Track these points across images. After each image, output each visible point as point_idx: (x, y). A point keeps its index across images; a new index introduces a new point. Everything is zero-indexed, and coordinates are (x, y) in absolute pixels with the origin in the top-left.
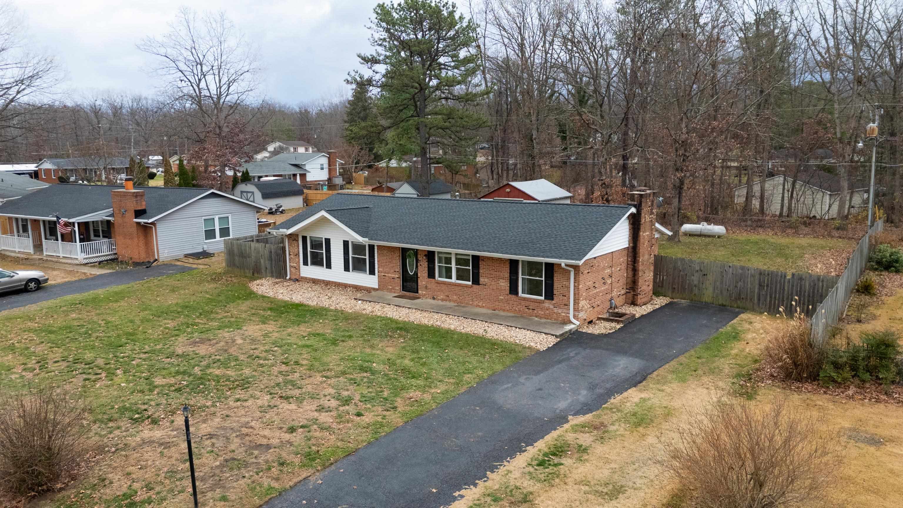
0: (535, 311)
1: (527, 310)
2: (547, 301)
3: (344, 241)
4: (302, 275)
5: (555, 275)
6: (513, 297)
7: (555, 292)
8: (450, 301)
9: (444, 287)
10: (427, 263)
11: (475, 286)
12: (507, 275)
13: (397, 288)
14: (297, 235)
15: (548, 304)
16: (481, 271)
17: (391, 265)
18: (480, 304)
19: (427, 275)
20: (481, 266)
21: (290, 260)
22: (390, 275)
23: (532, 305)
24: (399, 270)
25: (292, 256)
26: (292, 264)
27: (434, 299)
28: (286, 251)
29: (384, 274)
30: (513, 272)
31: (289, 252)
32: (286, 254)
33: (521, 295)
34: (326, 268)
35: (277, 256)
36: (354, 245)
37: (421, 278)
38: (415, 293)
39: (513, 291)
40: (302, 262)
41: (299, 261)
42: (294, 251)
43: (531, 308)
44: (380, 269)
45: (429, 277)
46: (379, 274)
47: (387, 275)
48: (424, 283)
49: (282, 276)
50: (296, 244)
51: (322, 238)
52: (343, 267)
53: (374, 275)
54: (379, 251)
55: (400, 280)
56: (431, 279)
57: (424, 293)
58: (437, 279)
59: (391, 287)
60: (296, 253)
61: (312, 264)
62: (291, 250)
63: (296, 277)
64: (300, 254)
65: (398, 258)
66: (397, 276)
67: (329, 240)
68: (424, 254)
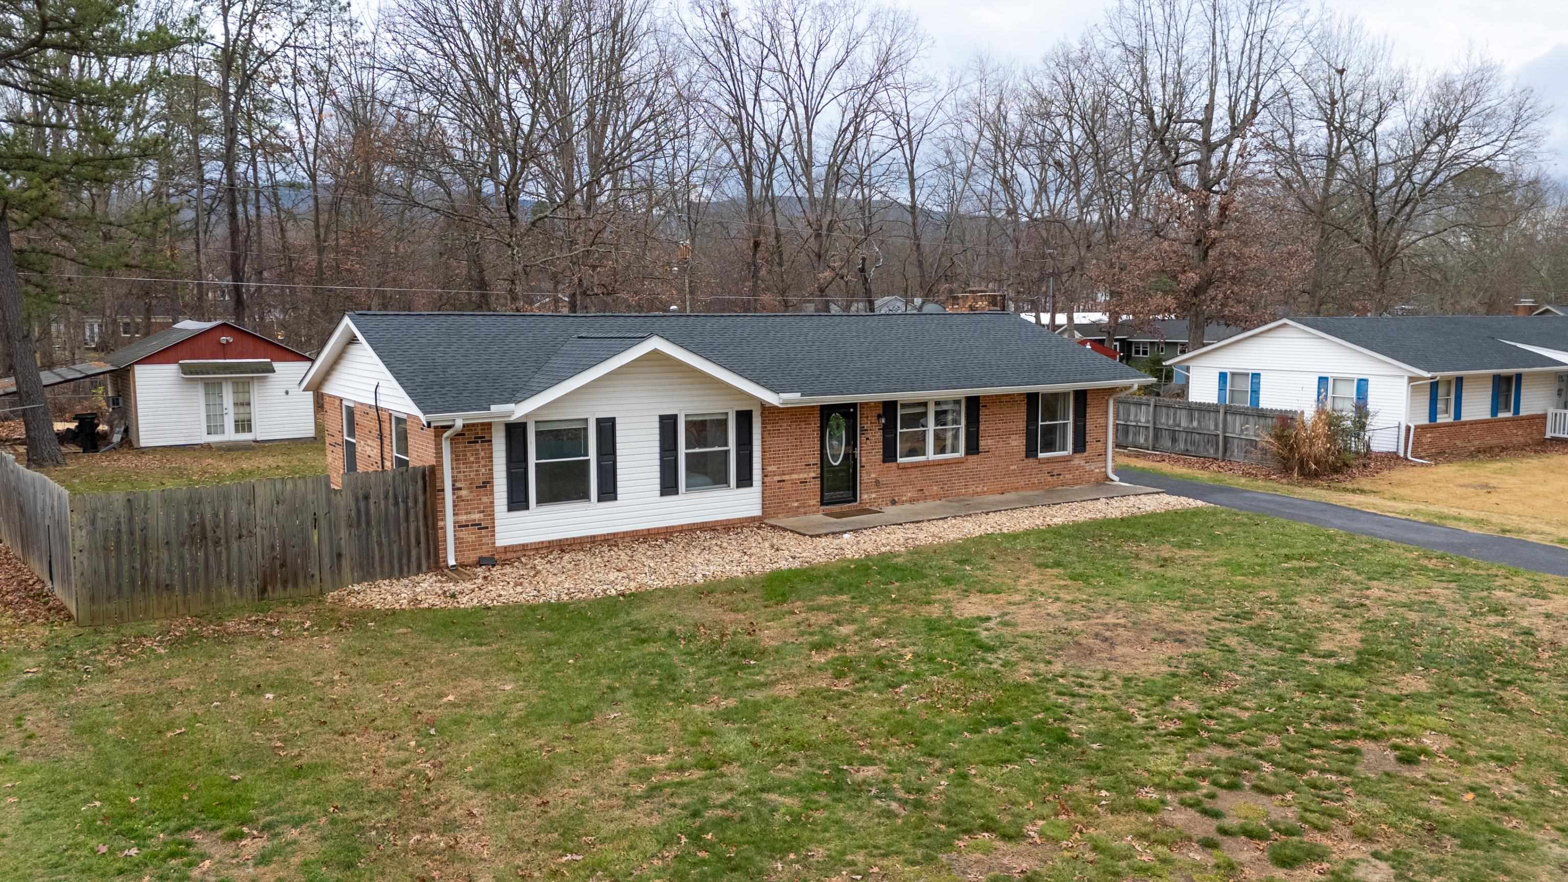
0: (1061, 477)
1: (1050, 479)
2: (1077, 455)
3: (662, 418)
5: (1088, 410)
6: (1031, 461)
7: (1088, 438)
8: (925, 498)
9: (915, 473)
10: (880, 433)
11: (972, 458)
12: (1022, 425)
13: (812, 502)
14: (488, 427)
15: (1078, 460)
16: (982, 428)
17: (800, 452)
18: (979, 490)
19: (879, 456)
20: (982, 418)
21: (454, 506)
22: (795, 476)
23: (1057, 468)
24: (817, 460)
25: (464, 493)
26: (463, 518)
27: (894, 503)
28: (443, 482)
29: (779, 478)
30: (1032, 418)
31: (454, 481)
32: (443, 490)
33: (1041, 455)
34: (599, 500)
35: (396, 504)
36: (688, 423)
37: (868, 467)
38: (849, 502)
39: (1031, 452)
40: (505, 501)
41: (492, 503)
42: (472, 475)
43: (1055, 473)
44: (770, 468)
45: (884, 461)
46: (767, 479)
47: (786, 477)
48: (873, 476)
49: (414, 565)
50: (482, 454)
51: (586, 420)
52: (658, 487)
53: (751, 485)
54: (769, 427)
55: (818, 482)
56: (890, 464)
57: (874, 496)
58: (900, 460)
59: (796, 504)
60: (482, 478)
61: (541, 501)
62: (461, 476)
63: (479, 554)
64: (496, 482)
65: (817, 434)
66: (813, 475)
67: (612, 421)
68: (875, 413)
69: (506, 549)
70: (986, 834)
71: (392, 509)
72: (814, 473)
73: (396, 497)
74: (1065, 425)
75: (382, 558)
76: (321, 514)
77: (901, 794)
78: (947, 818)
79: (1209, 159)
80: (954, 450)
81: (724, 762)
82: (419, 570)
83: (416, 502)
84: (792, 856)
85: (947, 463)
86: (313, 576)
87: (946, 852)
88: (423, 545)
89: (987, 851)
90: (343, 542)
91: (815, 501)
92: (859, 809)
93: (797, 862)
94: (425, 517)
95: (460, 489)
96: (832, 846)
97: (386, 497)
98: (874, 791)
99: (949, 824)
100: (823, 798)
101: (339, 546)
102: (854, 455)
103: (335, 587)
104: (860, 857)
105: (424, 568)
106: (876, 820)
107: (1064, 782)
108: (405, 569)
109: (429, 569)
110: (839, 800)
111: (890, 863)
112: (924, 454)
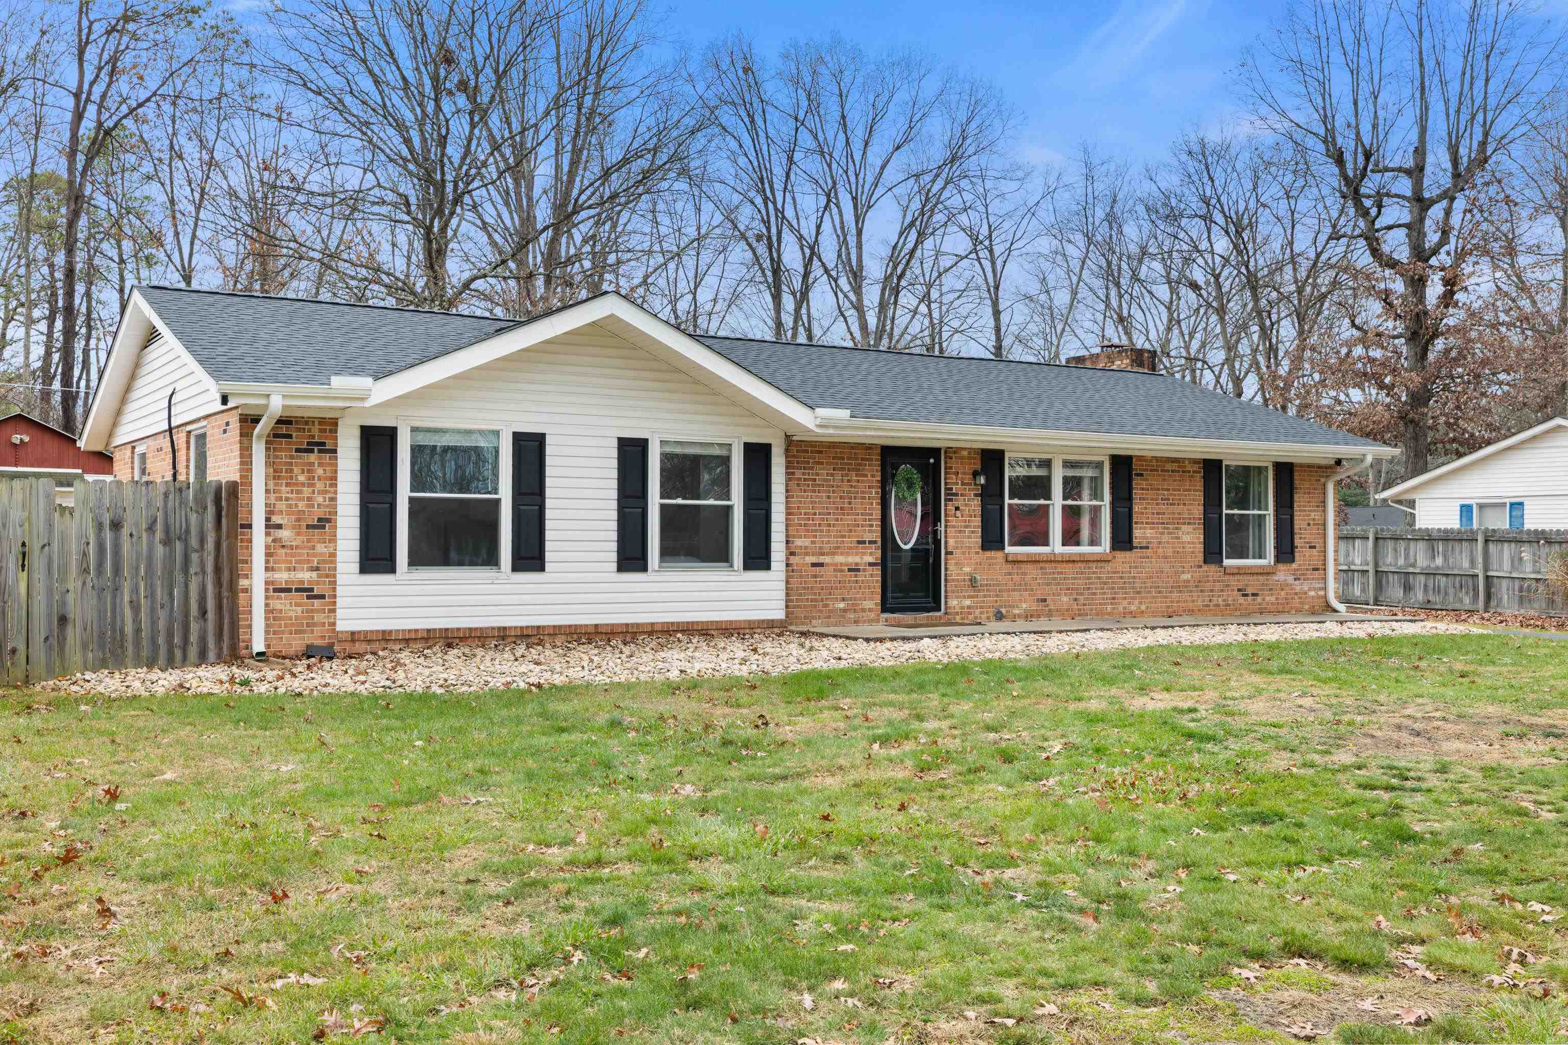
0: (1259, 599)
1: (1241, 600)
2: (1281, 567)
3: (624, 444)
4: (341, 626)
5: (1296, 497)
6: (1212, 568)
7: (1298, 542)
8: (1050, 614)
9: (1032, 571)
10: (977, 502)
11: (1121, 555)
12: (1198, 511)
13: (868, 604)
14: (330, 425)
15: (1283, 574)
16: (1136, 508)
17: (849, 519)
18: (1133, 608)
19: (977, 540)
20: (1136, 493)
21: (268, 555)
22: (840, 559)
23: (1253, 584)
24: (876, 536)
25: (285, 534)
26: (282, 577)
27: (1000, 617)
28: (250, 512)
29: (814, 559)
30: (1212, 502)
31: (270, 513)
32: (250, 526)
33: (1227, 562)
34: (515, 569)
35: (167, 542)
36: (666, 458)
37: (958, 553)
38: (928, 610)
39: (1212, 554)
40: (355, 556)
41: (333, 555)
42: (302, 505)
43: (1249, 591)
44: (799, 542)
45: (984, 548)
46: (793, 560)
47: (826, 559)
48: (967, 569)
49: (193, 652)
50: (320, 471)
51: (497, 433)
52: (614, 556)
53: (768, 567)
54: (798, 474)
55: (878, 571)
56: (992, 554)
57: (968, 602)
58: (1009, 549)
59: (842, 605)
60: (318, 513)
61: (415, 561)
62: (282, 506)
63: (309, 639)
64: (340, 522)
65: (875, 493)
66: (871, 559)
67: (539, 440)
68: (969, 468)
69: (354, 636)
70: (1302, 962)
71: (160, 550)
72: (872, 555)
73: (167, 530)
74: (1261, 518)
75: (138, 631)
76: (35, 546)
77: (1083, 902)
78: (1198, 934)
79: (1422, 220)
80: (1093, 542)
81: (691, 857)
82: (202, 659)
83: (202, 540)
84: (839, 985)
85: (1084, 560)
86: (14, 651)
87: (1214, 987)
88: (211, 615)
89: (1319, 988)
90: (70, 597)
91: (873, 602)
92: (991, 919)
93: (852, 995)
94: (218, 569)
95: (279, 527)
96: (936, 970)
97: (151, 529)
98: (1020, 897)
99: (1204, 942)
100: (908, 903)
101: (64, 603)
102: (935, 532)
103: (50, 673)
104: (1007, 990)
105: (212, 656)
106: (1037, 933)
107: (1438, 892)
108: (178, 653)
109: (220, 659)
110: (943, 908)
111: (1085, 1000)
112: (1046, 544)
